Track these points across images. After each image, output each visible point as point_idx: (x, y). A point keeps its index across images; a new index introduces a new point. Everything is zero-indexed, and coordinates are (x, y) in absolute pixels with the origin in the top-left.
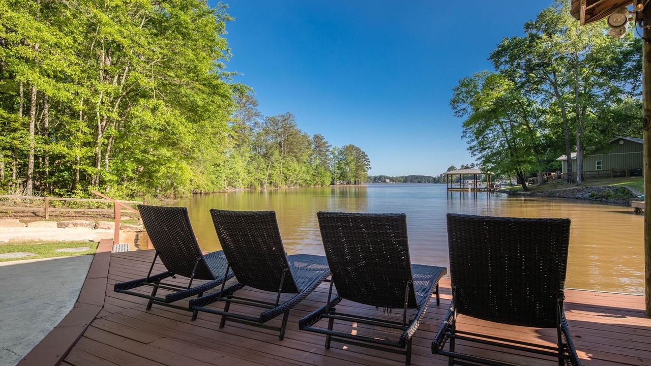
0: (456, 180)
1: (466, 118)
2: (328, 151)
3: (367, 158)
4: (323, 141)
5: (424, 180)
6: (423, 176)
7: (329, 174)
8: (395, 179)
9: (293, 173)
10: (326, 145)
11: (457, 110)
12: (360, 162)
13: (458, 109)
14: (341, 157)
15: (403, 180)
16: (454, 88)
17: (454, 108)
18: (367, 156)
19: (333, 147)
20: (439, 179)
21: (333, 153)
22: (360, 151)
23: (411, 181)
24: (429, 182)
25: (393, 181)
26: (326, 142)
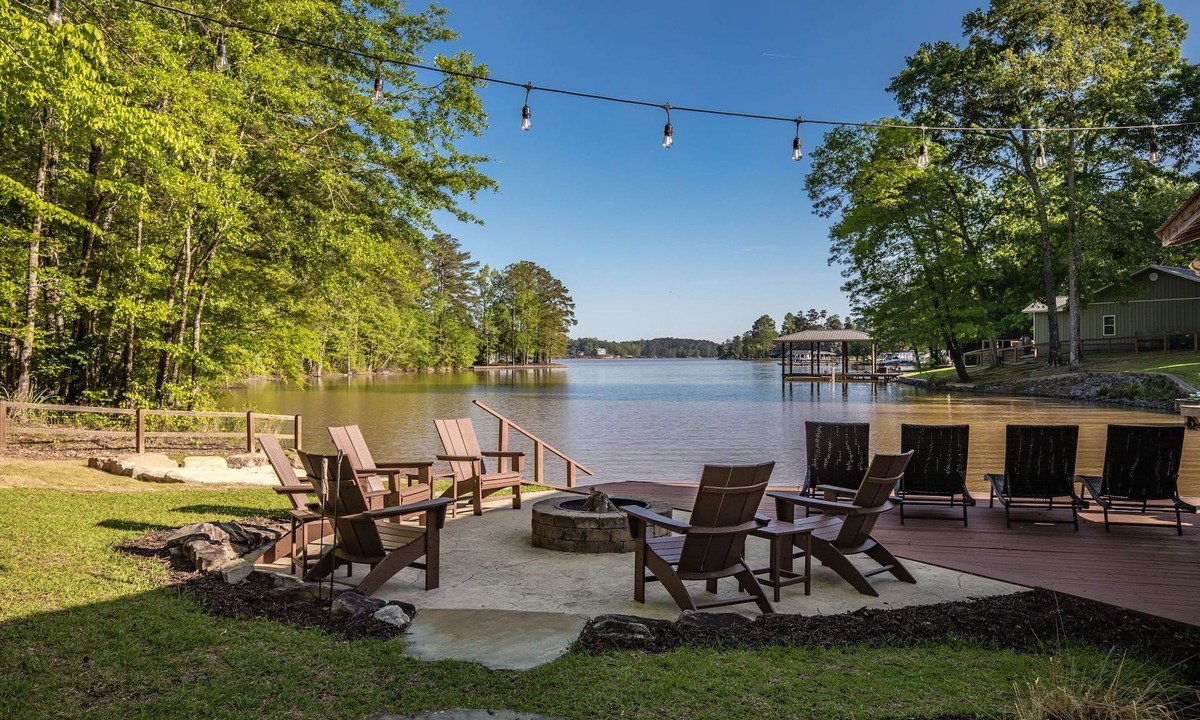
0: (774, 350)
1: (837, 217)
2: (466, 276)
3: (567, 295)
4: (458, 251)
5: (691, 351)
6: (691, 341)
7: (472, 336)
8: (619, 349)
9: (388, 336)
10: (465, 262)
11: (819, 201)
12: (548, 307)
13: (822, 197)
14: (499, 293)
15: (639, 351)
16: (813, 151)
17: (814, 196)
18: (567, 291)
19: (482, 266)
20: (730, 348)
21: (480, 282)
22: (550, 278)
23: (661, 354)
24: (704, 355)
25: (616, 353)
26: (466, 255)
